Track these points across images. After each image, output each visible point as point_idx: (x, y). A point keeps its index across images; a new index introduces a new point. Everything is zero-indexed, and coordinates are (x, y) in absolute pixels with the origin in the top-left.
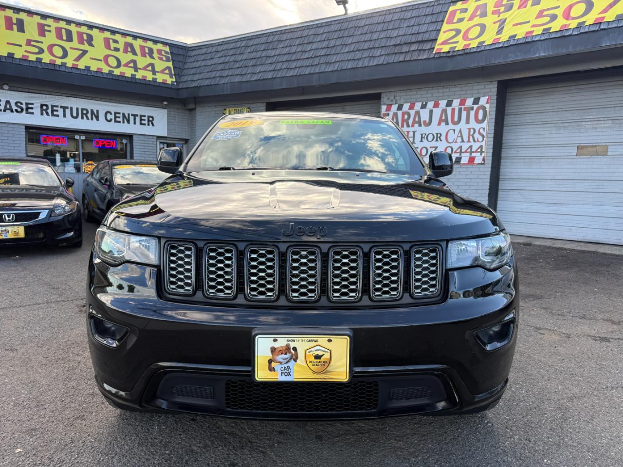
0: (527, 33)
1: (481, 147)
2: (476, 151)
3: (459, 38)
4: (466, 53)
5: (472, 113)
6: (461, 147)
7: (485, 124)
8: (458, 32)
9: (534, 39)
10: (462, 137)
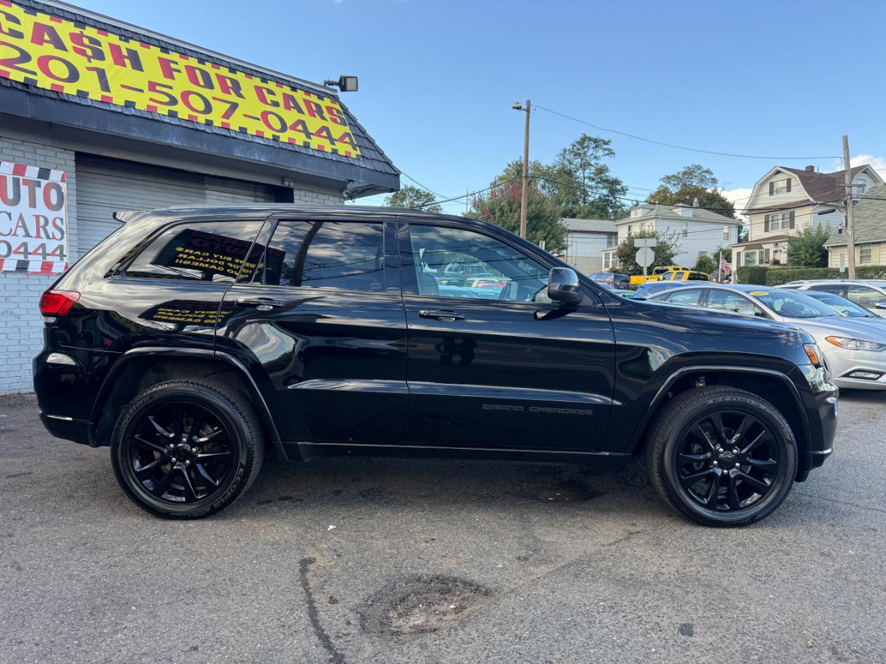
0: (149, 107)
1: (61, 247)
2: (53, 254)
3: (33, 66)
5: (39, 192)
6: (25, 245)
7: (62, 213)
8: (25, 56)
9: (162, 119)
10: (24, 226)
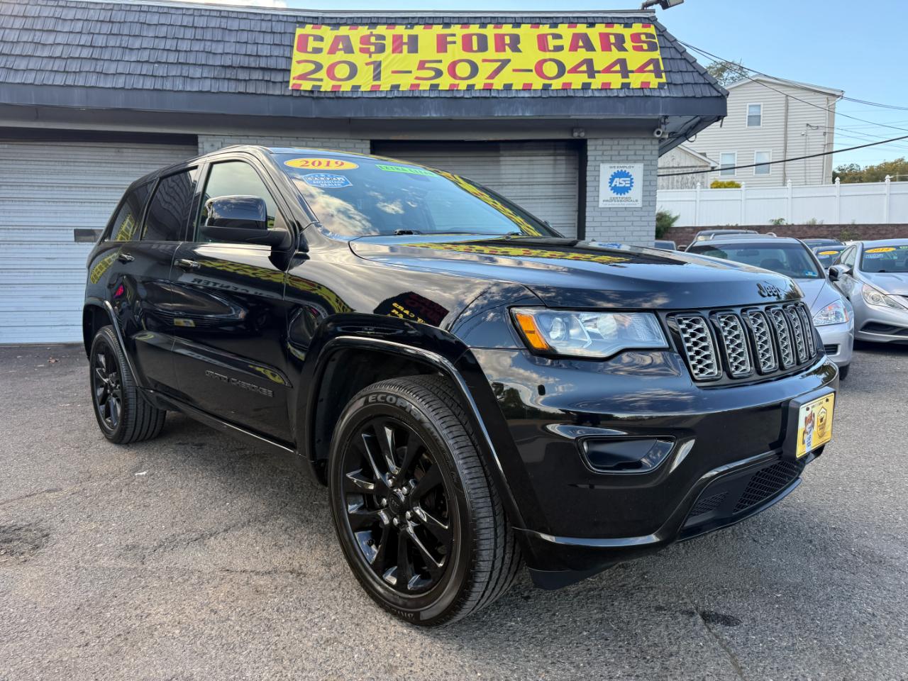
0: (412, 85)
3: (322, 74)
4: (336, 96)
8: (319, 67)
9: (422, 95)
